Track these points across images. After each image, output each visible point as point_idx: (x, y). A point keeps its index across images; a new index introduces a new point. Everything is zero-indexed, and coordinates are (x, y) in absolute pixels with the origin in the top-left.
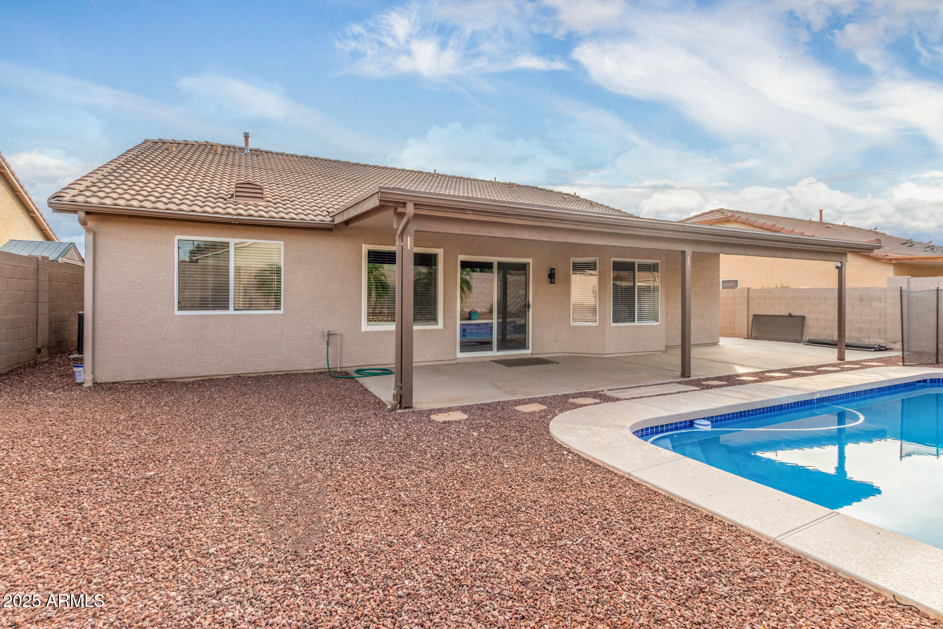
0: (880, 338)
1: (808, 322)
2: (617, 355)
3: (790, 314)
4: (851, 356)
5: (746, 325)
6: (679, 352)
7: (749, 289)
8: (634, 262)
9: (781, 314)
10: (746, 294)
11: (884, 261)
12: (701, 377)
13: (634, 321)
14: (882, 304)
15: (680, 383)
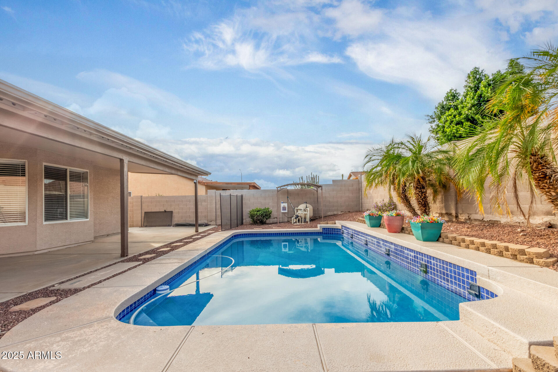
0: (206, 220)
1: (174, 214)
2: (49, 250)
3: (165, 210)
4: (201, 229)
5: (141, 219)
6: (119, 237)
7: (141, 196)
8: (66, 169)
9: (160, 211)
10: (140, 200)
11: (202, 183)
12: (136, 254)
13: (66, 219)
14: (206, 203)
15: (123, 261)
